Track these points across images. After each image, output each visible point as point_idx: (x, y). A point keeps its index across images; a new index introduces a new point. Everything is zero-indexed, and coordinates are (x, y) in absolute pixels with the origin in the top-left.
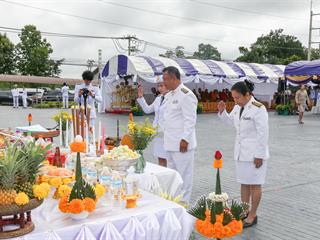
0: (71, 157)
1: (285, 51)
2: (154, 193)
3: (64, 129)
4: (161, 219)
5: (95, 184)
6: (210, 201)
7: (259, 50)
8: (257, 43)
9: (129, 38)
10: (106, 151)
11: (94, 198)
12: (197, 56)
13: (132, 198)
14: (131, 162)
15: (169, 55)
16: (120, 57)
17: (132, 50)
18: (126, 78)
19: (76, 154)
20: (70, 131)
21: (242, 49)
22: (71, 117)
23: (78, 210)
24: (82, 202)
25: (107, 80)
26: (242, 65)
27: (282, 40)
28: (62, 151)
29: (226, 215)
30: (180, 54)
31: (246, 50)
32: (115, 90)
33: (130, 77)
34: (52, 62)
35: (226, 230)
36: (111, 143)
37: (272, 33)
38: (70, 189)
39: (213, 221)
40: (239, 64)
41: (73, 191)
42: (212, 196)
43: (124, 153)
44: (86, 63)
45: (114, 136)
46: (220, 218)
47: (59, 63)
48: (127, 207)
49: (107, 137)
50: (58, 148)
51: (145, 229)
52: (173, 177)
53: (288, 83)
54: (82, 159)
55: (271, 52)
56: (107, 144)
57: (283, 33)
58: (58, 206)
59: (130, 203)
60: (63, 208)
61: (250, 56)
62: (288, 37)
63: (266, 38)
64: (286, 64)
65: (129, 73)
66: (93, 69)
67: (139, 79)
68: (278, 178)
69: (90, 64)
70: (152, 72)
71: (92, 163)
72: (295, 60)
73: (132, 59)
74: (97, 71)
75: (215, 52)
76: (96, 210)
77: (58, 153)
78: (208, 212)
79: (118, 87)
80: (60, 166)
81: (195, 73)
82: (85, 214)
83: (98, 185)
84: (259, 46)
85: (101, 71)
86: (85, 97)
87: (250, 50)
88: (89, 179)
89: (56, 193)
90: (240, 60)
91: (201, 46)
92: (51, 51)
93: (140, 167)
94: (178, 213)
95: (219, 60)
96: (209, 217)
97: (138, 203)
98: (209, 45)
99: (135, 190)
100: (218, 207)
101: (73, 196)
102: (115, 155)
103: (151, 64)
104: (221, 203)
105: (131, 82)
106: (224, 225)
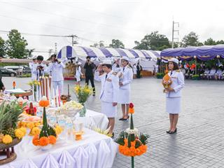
0: (40, 109)
1: (160, 43)
3: (35, 90)
4: (98, 146)
6: (127, 134)
7: (145, 43)
8: (144, 39)
9: (72, 36)
10: (61, 103)
11: (55, 135)
12: (111, 46)
13: (79, 133)
14: (78, 111)
16: (67, 47)
17: (75, 43)
18: (71, 59)
21: (136, 42)
22: (39, 83)
23: (44, 144)
24: (48, 139)
27: (158, 37)
29: (137, 143)
30: (101, 45)
31: (138, 43)
33: (74, 58)
34: (28, 51)
35: (137, 151)
36: (65, 99)
37: (152, 33)
38: (40, 130)
39: (129, 146)
41: (41, 132)
43: (74, 104)
45: (66, 94)
46: (133, 144)
47: (32, 51)
48: (76, 140)
50: (31, 104)
52: (103, 118)
53: (162, 61)
55: (152, 44)
56: (62, 99)
58: (31, 141)
59: (78, 137)
60: (35, 142)
61: (142, 47)
62: (161, 36)
63: (149, 36)
65: (73, 56)
70: (87, 55)
72: (165, 48)
73: (75, 48)
75: (121, 44)
77: (32, 107)
78: (126, 141)
80: (33, 115)
81: (111, 56)
82: (50, 146)
84: (145, 41)
87: (140, 43)
88: (51, 123)
90: (136, 48)
91: (113, 40)
92: (27, 44)
93: (82, 113)
94: (108, 142)
96: (126, 144)
97: (82, 136)
98: (118, 40)
99: (81, 128)
100: (132, 137)
101: (42, 135)
102: (68, 106)
103: (86, 51)
104: (133, 134)
105: (74, 62)
106: (136, 148)
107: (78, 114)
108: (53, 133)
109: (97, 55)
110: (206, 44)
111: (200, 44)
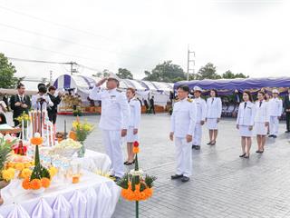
3: (25, 126)
4: (97, 190)
6: (131, 176)
7: (157, 73)
9: (71, 63)
11: (49, 178)
13: (76, 176)
16: (65, 76)
17: (74, 71)
18: (69, 90)
21: (146, 72)
23: (36, 186)
24: (39, 181)
30: (106, 74)
31: (149, 73)
33: (72, 90)
34: (16, 79)
35: (142, 195)
36: (60, 137)
37: (165, 63)
38: (31, 171)
39: (133, 190)
41: (33, 174)
43: (70, 143)
45: (62, 131)
46: (138, 187)
47: (21, 79)
48: (73, 183)
50: (21, 142)
52: (105, 159)
54: (39, 149)
55: (165, 75)
58: (21, 184)
59: (75, 180)
61: (152, 77)
62: (175, 66)
63: (161, 66)
65: (71, 87)
67: (78, 91)
70: (88, 86)
72: (180, 80)
73: (74, 77)
74: (48, 85)
75: (129, 73)
76: (50, 186)
78: (130, 183)
79: (64, 97)
80: (23, 154)
82: (42, 189)
83: (51, 168)
84: (157, 71)
87: (151, 73)
88: (44, 163)
90: (145, 79)
91: (120, 70)
92: (15, 71)
93: (81, 153)
94: (109, 185)
95: (132, 79)
96: (130, 187)
97: (81, 179)
98: (125, 69)
100: (137, 179)
101: (33, 176)
102: (64, 145)
103: (87, 81)
104: (138, 177)
105: (73, 93)
106: (141, 191)
107: (76, 154)
108: (47, 175)
110: (225, 77)
111: (218, 77)
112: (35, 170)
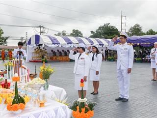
0: (13, 84)
1: (111, 33)
2: (53, 99)
3: (9, 70)
4: (56, 112)
5: (24, 96)
6: (79, 102)
7: (100, 33)
8: (99, 29)
9: (40, 27)
10: (30, 80)
11: (24, 103)
12: (72, 35)
13: (42, 102)
14: (42, 85)
15: (59, 34)
16: (36, 35)
17: (42, 32)
18: (39, 45)
19: (15, 82)
20: (12, 71)
21: (92, 32)
22: (13, 64)
23: (16, 109)
24: (18, 105)
25: (30, 46)
26: (92, 39)
27: (109, 28)
28: (9, 81)
29: (86, 109)
30: (64, 34)
31: (94, 32)
32: (34, 51)
33: (41, 45)
34: (3, 38)
35: (86, 115)
36: (32, 76)
37: (105, 25)
38: (13, 99)
39: (80, 112)
40: (91, 39)
41: (14, 100)
42: (80, 100)
43: (38, 81)
44: (20, 39)
46: (83, 110)
47: (7, 38)
48: (40, 107)
49: (30, 73)
50: (6, 80)
51: (49, 116)
54: (18, 85)
55: (105, 33)
56: (30, 77)
57: (110, 25)
58: (6, 108)
59: (42, 105)
60: (9, 108)
61: (96, 35)
62: (112, 27)
63: (103, 27)
64: (112, 38)
65: (40, 43)
66: (23, 41)
67: (45, 46)
68: (109, 90)
69: (22, 39)
70: (51, 42)
71: (23, 87)
73: (42, 37)
74: (25, 42)
75: (80, 33)
76: (25, 109)
77: (6, 82)
78: (78, 107)
79: (35, 50)
81: (71, 43)
82: (20, 111)
83: (26, 97)
84: (99, 31)
85: (27, 42)
86: (20, 55)
87: (95, 32)
88: (21, 94)
89: (6, 101)
90: (91, 37)
91: (73, 30)
92: (3, 33)
93: (46, 87)
94: (64, 108)
95: (82, 37)
96: (78, 110)
97: (45, 104)
98: (77, 30)
99: (43, 98)
100: (83, 105)
101: (14, 102)
102: (34, 82)
103: (51, 39)
104: (84, 103)
105: (41, 47)
106: (85, 113)
107: (42, 88)
108: (23, 101)
109: (60, 42)
110: (148, 33)
111: (144, 34)
112: (15, 98)
